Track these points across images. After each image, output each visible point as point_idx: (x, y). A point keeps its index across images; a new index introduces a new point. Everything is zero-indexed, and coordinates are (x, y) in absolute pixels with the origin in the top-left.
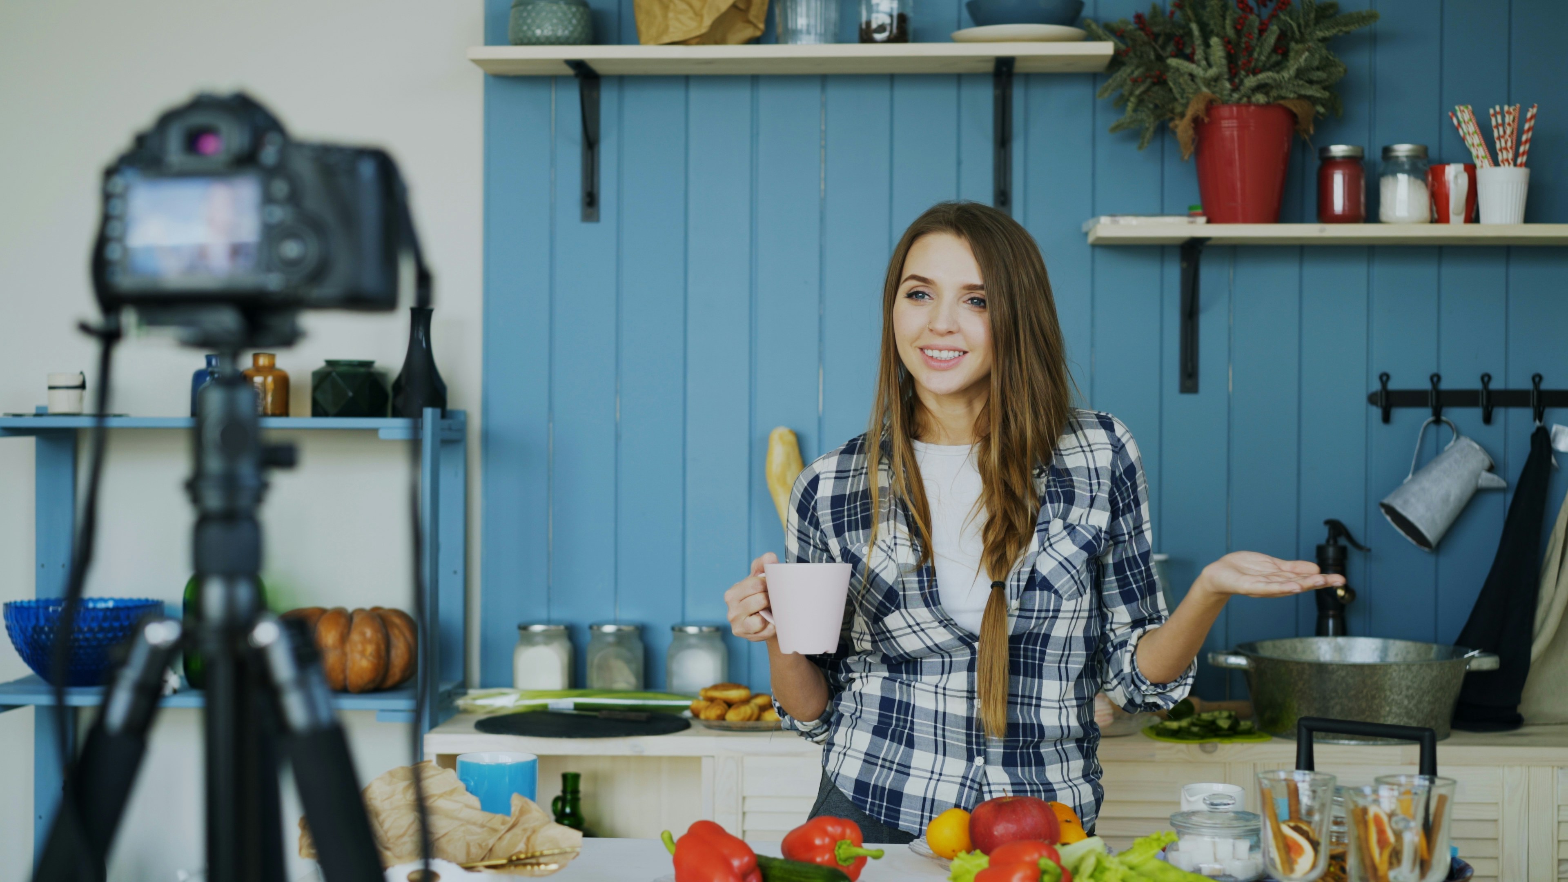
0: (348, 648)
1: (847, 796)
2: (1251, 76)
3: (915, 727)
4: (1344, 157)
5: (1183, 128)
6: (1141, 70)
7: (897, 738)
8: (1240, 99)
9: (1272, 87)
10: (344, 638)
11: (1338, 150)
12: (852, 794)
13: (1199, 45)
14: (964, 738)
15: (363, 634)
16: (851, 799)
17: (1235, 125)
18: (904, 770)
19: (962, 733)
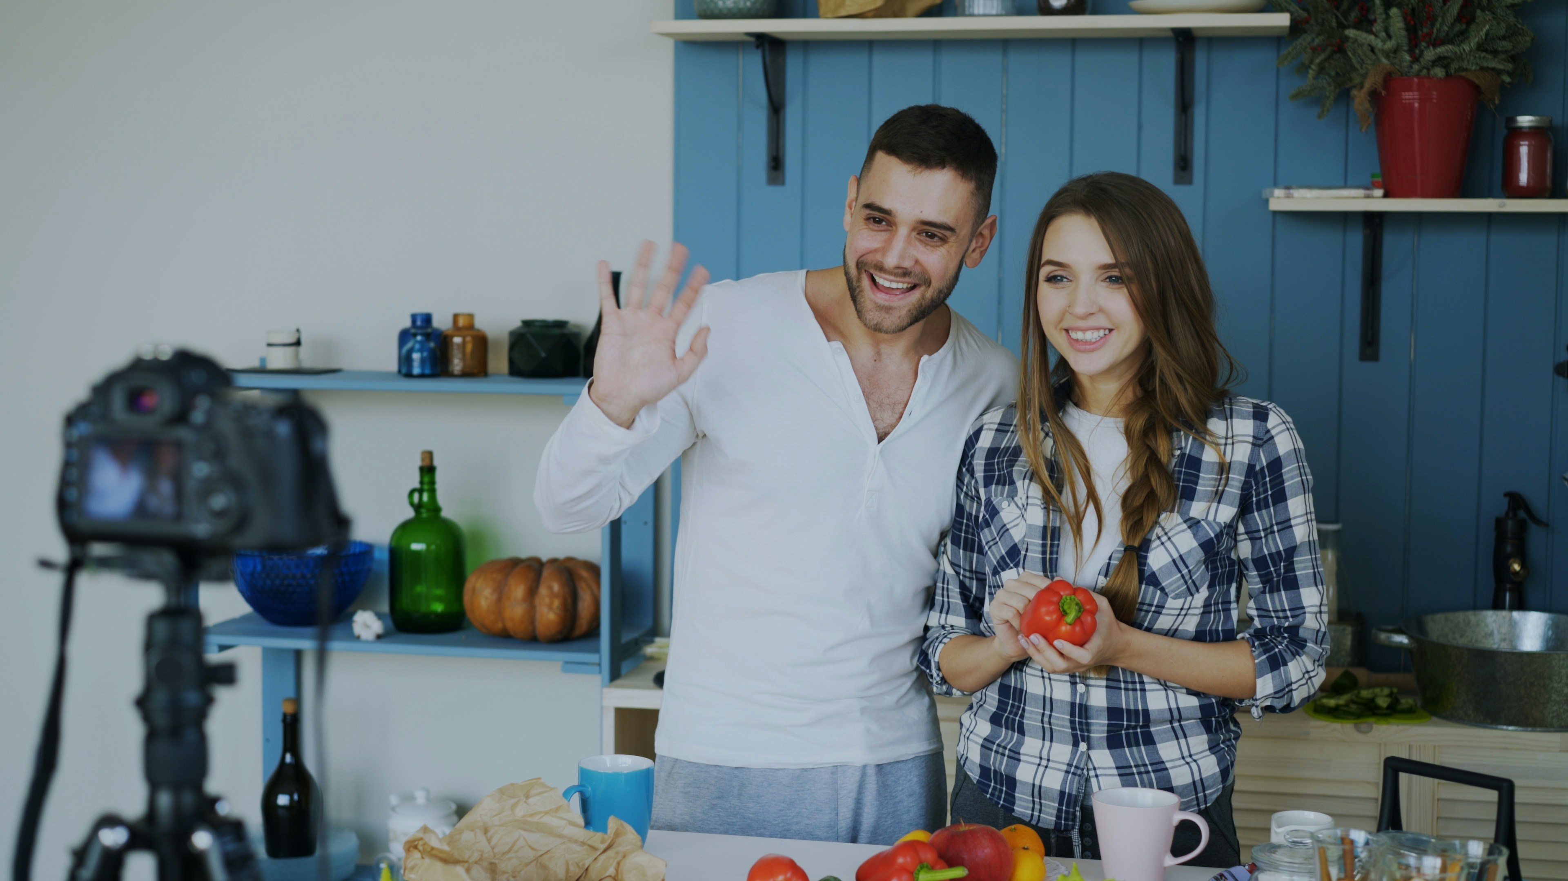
0: (537, 601)
1: (972, 779)
2: (1431, 48)
3: (1026, 715)
4: (1530, 128)
5: (1360, 99)
6: (1322, 38)
7: (1010, 726)
8: (1420, 71)
9: (1453, 60)
10: (532, 592)
11: (1525, 121)
12: (977, 778)
13: (1381, 14)
14: (1068, 724)
15: (550, 588)
16: (975, 782)
17: (1416, 97)
18: (1015, 757)
19: (1066, 719)
